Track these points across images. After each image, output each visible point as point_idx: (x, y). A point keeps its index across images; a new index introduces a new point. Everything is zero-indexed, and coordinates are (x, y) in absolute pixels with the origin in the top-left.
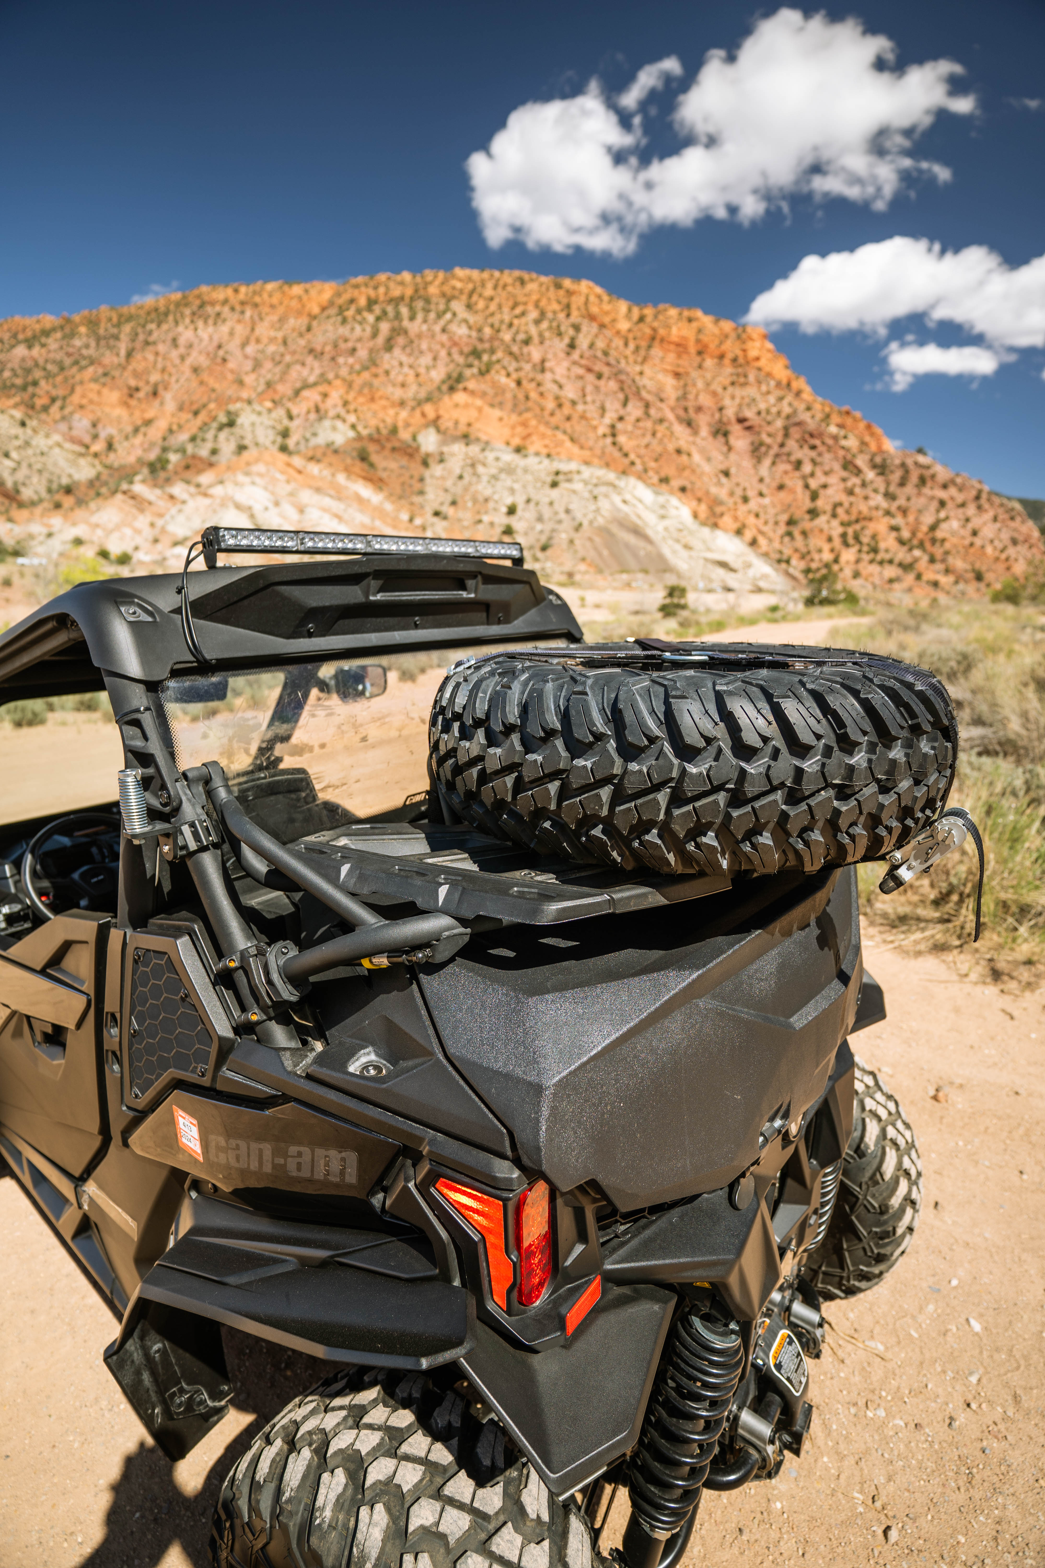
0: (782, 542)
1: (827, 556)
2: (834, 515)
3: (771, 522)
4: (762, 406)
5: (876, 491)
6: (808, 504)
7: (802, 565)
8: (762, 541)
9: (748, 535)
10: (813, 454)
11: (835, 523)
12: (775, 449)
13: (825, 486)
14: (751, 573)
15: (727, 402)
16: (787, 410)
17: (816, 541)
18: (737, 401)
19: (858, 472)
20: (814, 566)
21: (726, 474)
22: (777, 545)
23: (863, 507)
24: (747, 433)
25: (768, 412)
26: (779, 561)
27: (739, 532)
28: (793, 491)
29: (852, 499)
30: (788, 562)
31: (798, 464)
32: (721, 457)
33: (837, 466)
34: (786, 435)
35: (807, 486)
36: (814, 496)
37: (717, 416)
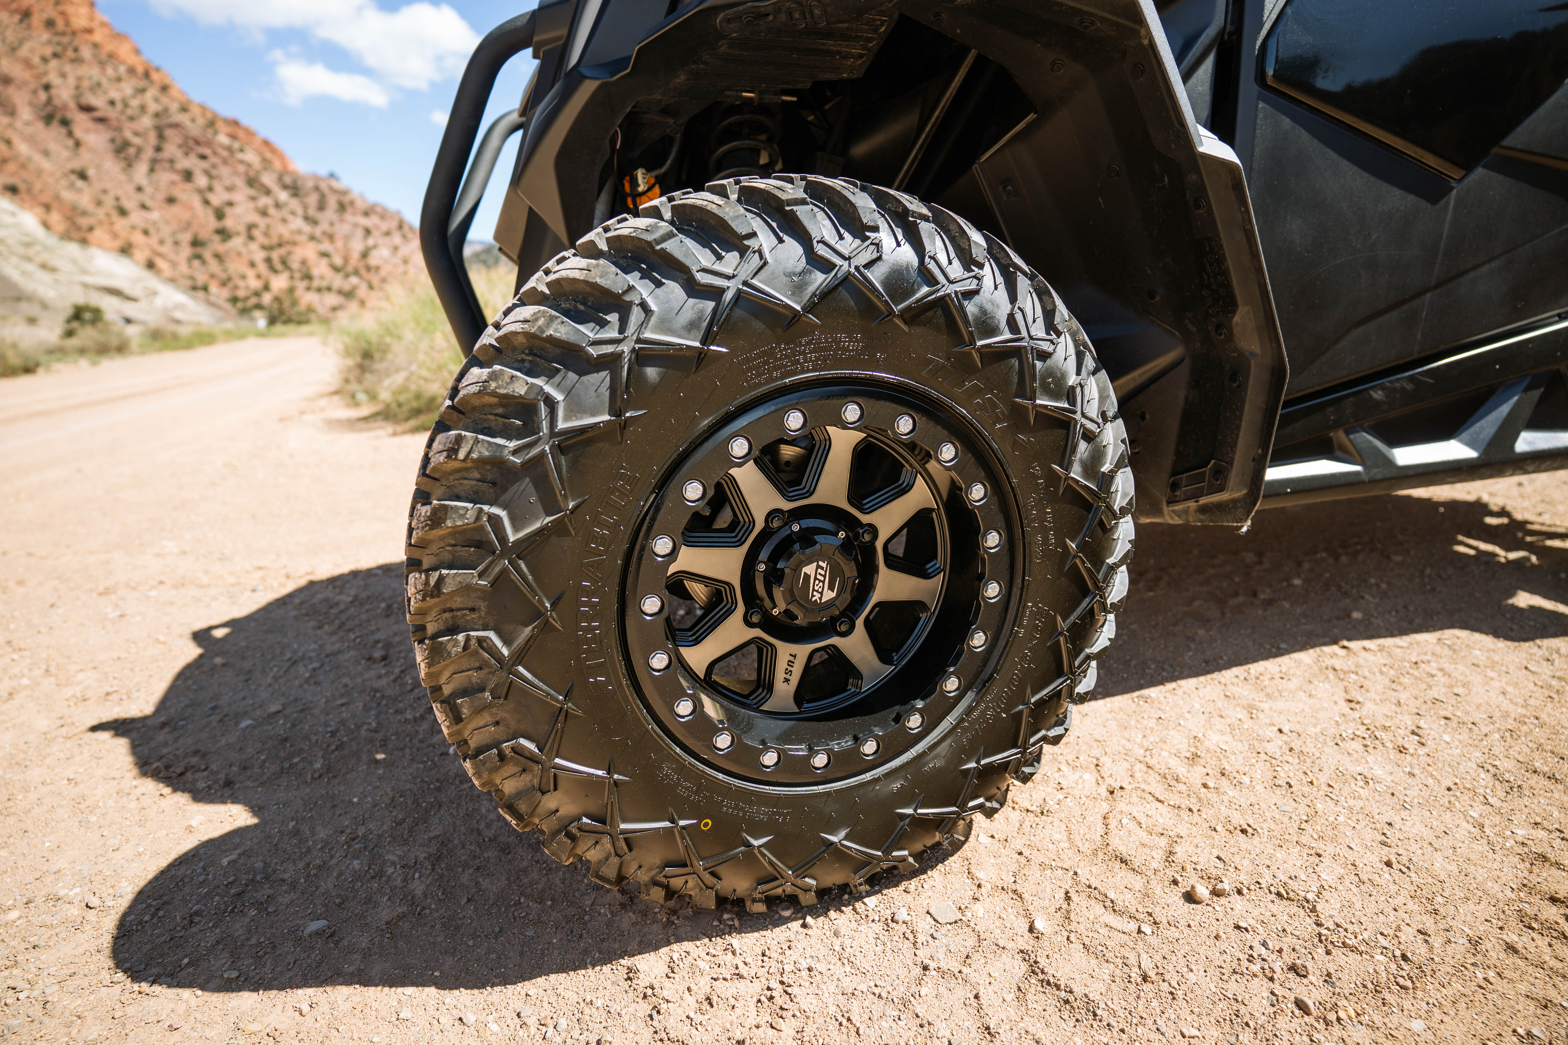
0: (190, 267)
1: (255, 284)
2: (251, 238)
3: (169, 241)
4: (115, 95)
5: (293, 213)
6: (213, 223)
7: (225, 293)
8: (160, 263)
9: (141, 255)
10: (205, 165)
11: (254, 246)
12: (149, 153)
13: (230, 204)
14: (159, 302)
15: (53, 78)
16: (153, 107)
17: (235, 267)
18: (71, 81)
19: (268, 192)
20: (241, 293)
21: (82, 175)
22: (184, 268)
23: (284, 231)
24: (100, 127)
25: (126, 105)
26: (194, 288)
27: (126, 250)
28: (189, 207)
29: (268, 220)
30: (205, 289)
31: (188, 176)
32: (65, 154)
33: (240, 182)
34: (161, 137)
35: (206, 202)
36: (220, 215)
37: (43, 96)
